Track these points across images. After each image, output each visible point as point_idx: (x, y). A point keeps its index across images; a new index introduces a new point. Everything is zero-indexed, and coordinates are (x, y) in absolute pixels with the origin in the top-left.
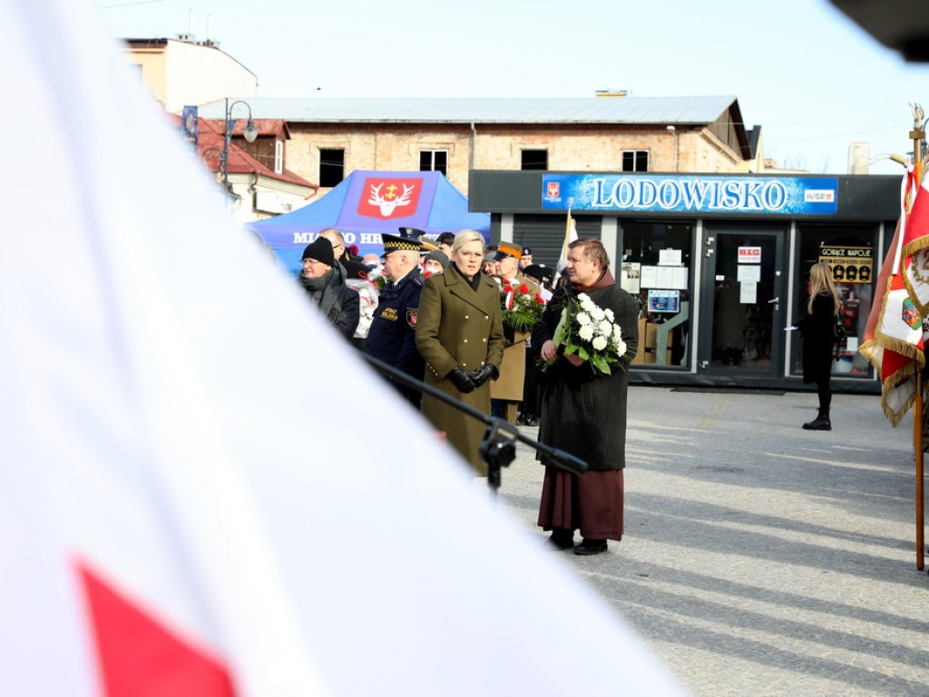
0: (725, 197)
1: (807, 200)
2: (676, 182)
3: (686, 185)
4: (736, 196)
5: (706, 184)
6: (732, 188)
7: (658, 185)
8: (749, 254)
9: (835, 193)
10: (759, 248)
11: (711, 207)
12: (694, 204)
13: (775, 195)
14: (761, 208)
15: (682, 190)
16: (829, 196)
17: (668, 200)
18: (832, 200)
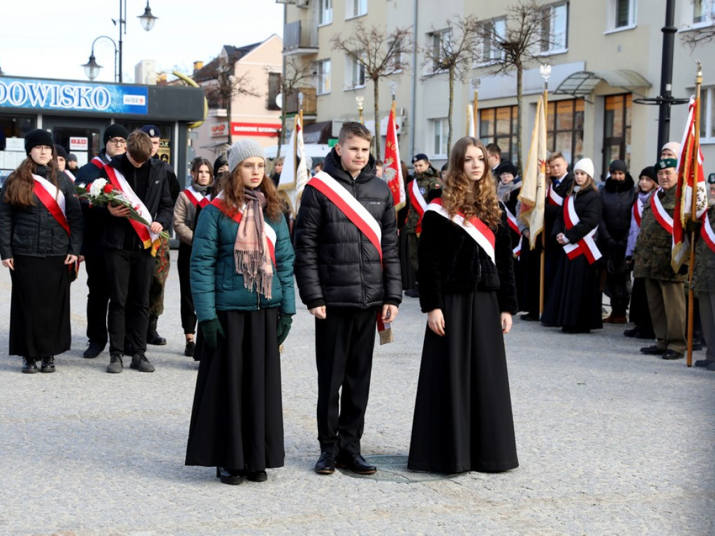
0: (63, 98)
1: (126, 103)
2: (22, 84)
3: (31, 87)
4: (71, 97)
5: (47, 87)
6: (68, 91)
7: (8, 85)
8: (79, 143)
9: (146, 98)
10: (86, 139)
11: (52, 105)
12: (38, 102)
13: (101, 98)
14: (91, 108)
15: (28, 91)
16: (141, 100)
17: (17, 98)
18: (143, 104)
